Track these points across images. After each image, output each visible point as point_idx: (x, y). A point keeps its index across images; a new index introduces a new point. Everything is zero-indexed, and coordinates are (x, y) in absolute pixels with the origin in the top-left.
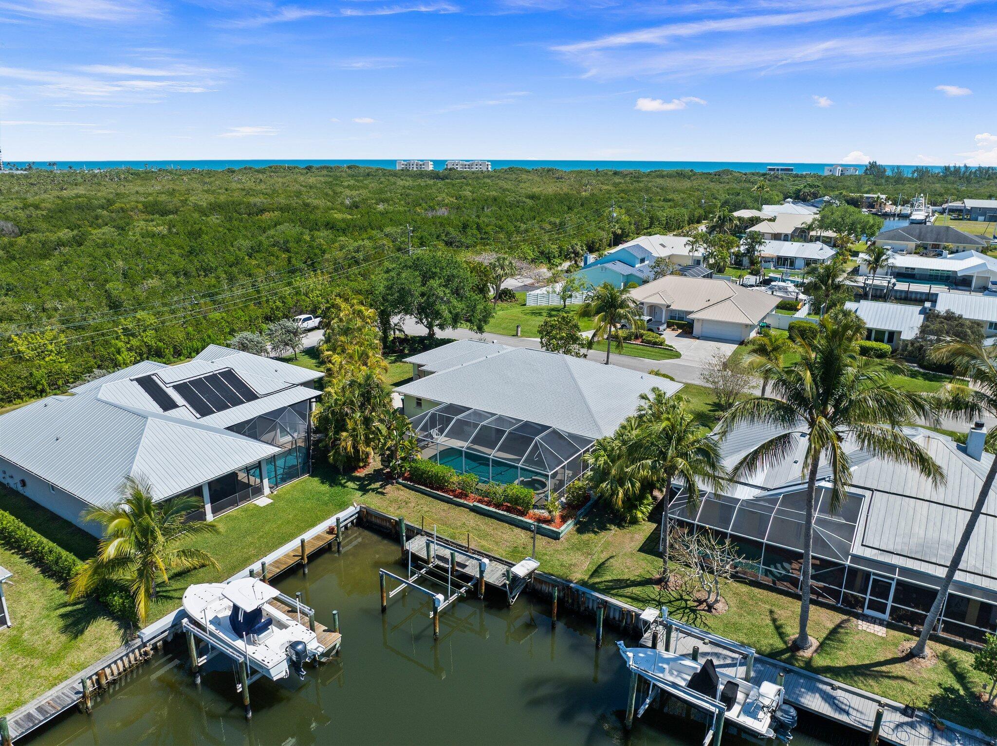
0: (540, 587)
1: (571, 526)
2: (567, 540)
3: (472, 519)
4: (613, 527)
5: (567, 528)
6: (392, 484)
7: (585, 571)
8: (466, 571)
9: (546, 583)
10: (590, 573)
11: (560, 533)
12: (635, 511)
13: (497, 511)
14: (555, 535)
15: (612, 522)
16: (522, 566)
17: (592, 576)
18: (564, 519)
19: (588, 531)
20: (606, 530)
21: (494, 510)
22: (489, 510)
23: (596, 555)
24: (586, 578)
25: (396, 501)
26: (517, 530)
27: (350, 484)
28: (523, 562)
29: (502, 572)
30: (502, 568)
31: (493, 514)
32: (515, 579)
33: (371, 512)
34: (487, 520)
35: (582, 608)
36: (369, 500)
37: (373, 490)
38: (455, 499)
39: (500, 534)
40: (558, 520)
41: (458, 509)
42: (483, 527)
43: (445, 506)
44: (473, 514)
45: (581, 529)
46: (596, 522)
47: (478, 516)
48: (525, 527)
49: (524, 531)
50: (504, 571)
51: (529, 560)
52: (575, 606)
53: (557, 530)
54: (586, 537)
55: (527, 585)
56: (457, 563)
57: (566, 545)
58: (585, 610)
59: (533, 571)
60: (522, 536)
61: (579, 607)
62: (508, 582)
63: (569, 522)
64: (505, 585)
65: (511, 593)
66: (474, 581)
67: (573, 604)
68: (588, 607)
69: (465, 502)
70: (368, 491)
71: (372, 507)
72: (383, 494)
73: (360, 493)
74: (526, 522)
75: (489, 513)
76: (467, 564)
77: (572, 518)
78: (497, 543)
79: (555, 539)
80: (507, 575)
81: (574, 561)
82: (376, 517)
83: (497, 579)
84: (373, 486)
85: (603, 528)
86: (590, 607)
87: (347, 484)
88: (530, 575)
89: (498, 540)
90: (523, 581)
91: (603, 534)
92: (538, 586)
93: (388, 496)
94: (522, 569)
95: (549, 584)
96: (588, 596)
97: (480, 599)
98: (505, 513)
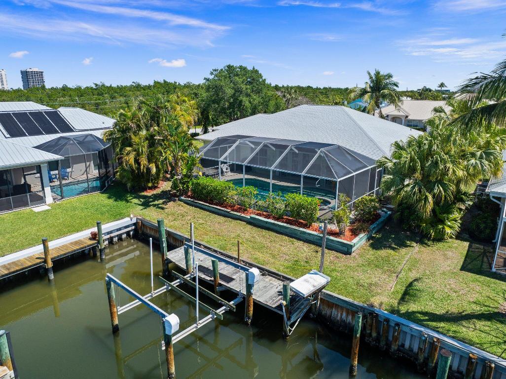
0: (328, 313)
1: (364, 241)
2: (361, 255)
3: (249, 232)
4: (414, 244)
5: (360, 242)
6: (174, 201)
7: (393, 293)
8: (231, 285)
9: (337, 306)
10: (400, 296)
11: (351, 247)
12: (440, 226)
13: (276, 222)
14: (346, 249)
15: (412, 239)
16: (306, 281)
17: (403, 300)
18: (355, 233)
19: (385, 247)
20: (407, 246)
21: (273, 221)
22: (267, 222)
23: (403, 273)
24: (395, 302)
25: (173, 214)
26: (299, 244)
27: (136, 201)
28: (307, 276)
29: (277, 290)
30: (278, 285)
31: (272, 227)
32: (296, 298)
33: (146, 224)
34: (264, 232)
35: (394, 347)
36: (147, 213)
37: (154, 205)
38: (232, 212)
39: (278, 246)
40: (347, 233)
41: (234, 222)
42: (259, 239)
43: (222, 219)
44: (250, 226)
45: (376, 244)
46: (392, 238)
47: (255, 228)
48: (308, 240)
49: (306, 245)
50: (280, 288)
51: (316, 274)
52: (383, 343)
53: (348, 243)
54: (383, 253)
55: (310, 309)
56: (221, 275)
57: (360, 261)
58: (398, 350)
59: (320, 290)
60: (306, 250)
61: (388, 345)
62: (284, 303)
63: (362, 235)
64: (280, 307)
65: (289, 319)
66: (238, 300)
67: (378, 340)
68: (403, 345)
69: (243, 215)
70: (149, 206)
71: (148, 218)
72: (163, 208)
73: (141, 207)
74: (310, 234)
75: (267, 225)
76: (234, 277)
77: (364, 231)
78: (274, 257)
79: (345, 254)
80: (283, 293)
81: (374, 280)
82: (150, 228)
83: (271, 298)
84: (156, 202)
85: (403, 245)
86: (407, 345)
87: (132, 200)
88: (315, 294)
89: (276, 253)
90: (306, 303)
91: (403, 251)
92: (326, 311)
93: (166, 211)
94: (305, 285)
95: (342, 308)
96: (404, 329)
97: (247, 323)
98: (285, 225)
